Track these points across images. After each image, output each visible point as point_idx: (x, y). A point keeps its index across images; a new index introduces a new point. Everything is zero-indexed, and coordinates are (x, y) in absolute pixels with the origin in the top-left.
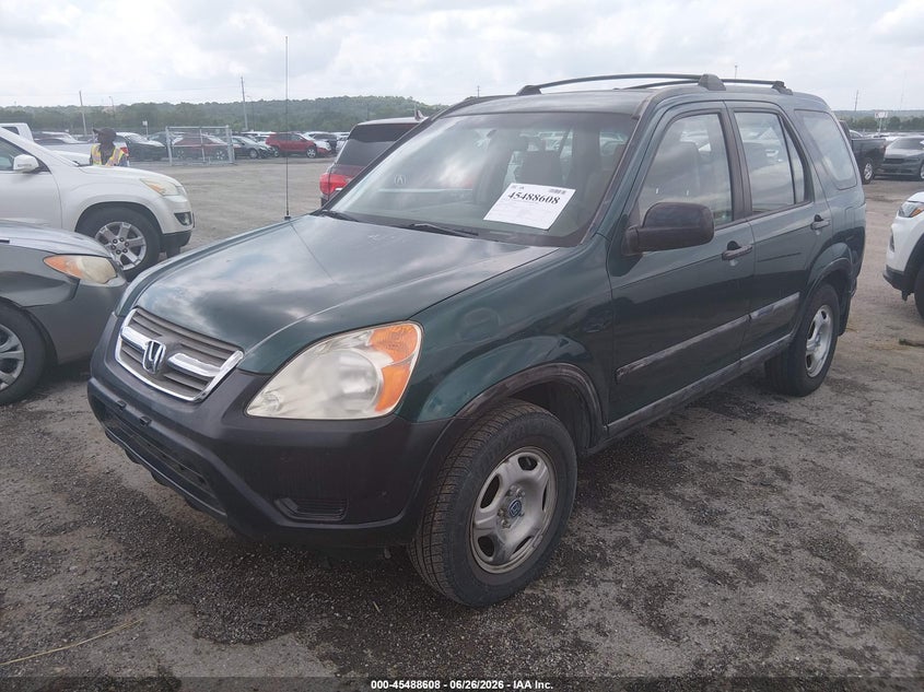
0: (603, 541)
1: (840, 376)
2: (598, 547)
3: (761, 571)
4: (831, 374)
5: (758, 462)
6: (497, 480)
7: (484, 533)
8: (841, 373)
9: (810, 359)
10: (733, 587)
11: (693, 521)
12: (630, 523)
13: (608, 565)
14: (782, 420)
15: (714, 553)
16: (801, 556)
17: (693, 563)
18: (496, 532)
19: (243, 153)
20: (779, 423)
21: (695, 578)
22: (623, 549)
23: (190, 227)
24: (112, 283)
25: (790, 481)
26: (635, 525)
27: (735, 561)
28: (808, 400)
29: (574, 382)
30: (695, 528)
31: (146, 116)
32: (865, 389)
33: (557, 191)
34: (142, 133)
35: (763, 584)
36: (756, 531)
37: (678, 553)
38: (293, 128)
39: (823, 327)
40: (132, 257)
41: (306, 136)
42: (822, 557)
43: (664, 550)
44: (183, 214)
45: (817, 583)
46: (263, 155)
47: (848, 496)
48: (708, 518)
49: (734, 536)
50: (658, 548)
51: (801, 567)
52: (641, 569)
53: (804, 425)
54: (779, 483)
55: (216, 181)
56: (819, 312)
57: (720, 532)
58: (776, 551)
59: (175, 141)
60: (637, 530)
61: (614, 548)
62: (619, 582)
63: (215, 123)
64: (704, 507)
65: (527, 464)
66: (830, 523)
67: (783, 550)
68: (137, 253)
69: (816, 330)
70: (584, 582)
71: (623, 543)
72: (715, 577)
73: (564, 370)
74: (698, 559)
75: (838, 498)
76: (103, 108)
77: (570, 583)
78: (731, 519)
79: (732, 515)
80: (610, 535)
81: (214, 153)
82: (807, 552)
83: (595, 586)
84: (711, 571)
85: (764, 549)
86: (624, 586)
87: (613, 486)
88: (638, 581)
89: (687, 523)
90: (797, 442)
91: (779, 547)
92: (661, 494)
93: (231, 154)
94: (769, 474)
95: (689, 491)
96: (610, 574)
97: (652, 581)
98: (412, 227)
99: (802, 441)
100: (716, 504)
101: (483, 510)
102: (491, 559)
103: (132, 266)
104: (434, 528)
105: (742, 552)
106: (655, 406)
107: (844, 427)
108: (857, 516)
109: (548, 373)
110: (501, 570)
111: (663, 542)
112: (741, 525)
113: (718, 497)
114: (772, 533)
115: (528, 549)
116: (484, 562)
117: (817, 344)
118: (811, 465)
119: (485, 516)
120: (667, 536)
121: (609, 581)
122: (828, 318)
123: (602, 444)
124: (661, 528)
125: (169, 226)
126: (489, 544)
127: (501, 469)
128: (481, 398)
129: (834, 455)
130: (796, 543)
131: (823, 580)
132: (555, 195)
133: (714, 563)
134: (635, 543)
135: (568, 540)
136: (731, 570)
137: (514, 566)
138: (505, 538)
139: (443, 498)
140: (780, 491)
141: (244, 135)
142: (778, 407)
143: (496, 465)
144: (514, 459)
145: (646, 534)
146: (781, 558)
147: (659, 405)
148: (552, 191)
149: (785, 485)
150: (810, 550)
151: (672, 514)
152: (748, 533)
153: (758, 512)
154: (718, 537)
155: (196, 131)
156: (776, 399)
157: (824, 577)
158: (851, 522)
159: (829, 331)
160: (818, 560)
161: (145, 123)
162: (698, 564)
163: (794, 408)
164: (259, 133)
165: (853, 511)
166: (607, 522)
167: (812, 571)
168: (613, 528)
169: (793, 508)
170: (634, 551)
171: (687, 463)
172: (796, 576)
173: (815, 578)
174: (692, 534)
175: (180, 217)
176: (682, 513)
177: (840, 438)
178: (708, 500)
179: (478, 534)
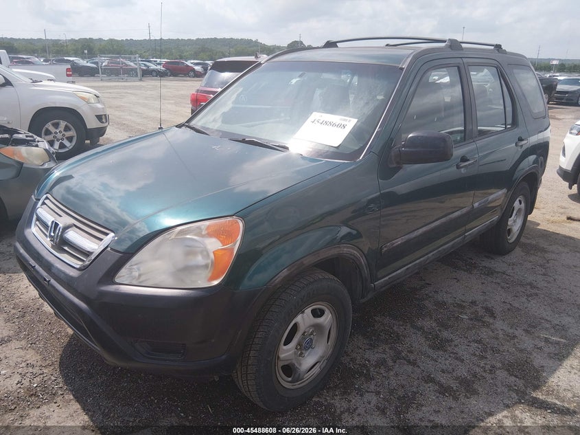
0: (369, 361)
1: (528, 241)
2: (364, 365)
3: (475, 386)
4: (523, 240)
5: (473, 303)
6: (296, 326)
7: (286, 363)
8: (529, 239)
9: (510, 231)
10: (456, 399)
11: (430, 346)
12: (387, 348)
13: (371, 379)
14: (490, 272)
15: (443, 371)
16: (501, 374)
17: (429, 379)
18: (294, 362)
19: (147, 73)
20: (488, 275)
21: (430, 391)
22: (382, 367)
23: (106, 125)
24: (46, 166)
25: (495, 317)
26: (390, 349)
27: (457, 378)
28: (507, 258)
29: (352, 257)
30: (430, 352)
31: (87, 47)
32: (544, 250)
33: (345, 120)
34: (83, 58)
35: (476, 396)
36: (472, 354)
37: (418, 371)
38: (181, 58)
39: (519, 210)
40: (66, 143)
41: (189, 63)
42: (516, 376)
43: (410, 368)
44: (102, 115)
45: (512, 396)
46: (160, 74)
47: (533, 330)
48: (440, 344)
49: (457, 359)
50: (405, 367)
51: (502, 383)
52: (394, 383)
53: (504, 276)
54: (487, 319)
55: (129, 91)
56: (518, 200)
57: (447, 356)
58: (485, 371)
59: (104, 64)
60: (392, 352)
61: (376, 366)
62: (378, 393)
63: (131, 53)
64: (437, 337)
65: (317, 313)
66: (521, 351)
67: (491, 370)
68: (71, 141)
69: (515, 212)
70: (354, 393)
71: (381, 363)
72: (444, 390)
73: (345, 249)
74: (432, 376)
75: (526, 331)
76: (60, 40)
77: (345, 393)
78: (455, 346)
79: (456, 342)
80: (373, 356)
81: (129, 73)
82: (506, 372)
83: (361, 395)
84: (441, 386)
85: (478, 370)
86: (382, 396)
87: (377, 319)
88: (392, 392)
89: (425, 348)
90: (499, 289)
91: (488, 367)
92: (409, 325)
93: (139, 73)
94: (481, 312)
95: (428, 323)
96: (372, 387)
97: (401, 393)
98: (244, 141)
99: (502, 288)
100: (445, 334)
101: (285, 347)
102: (290, 379)
103: (67, 150)
104: (250, 362)
105: (462, 371)
106: (407, 269)
107: (530, 278)
108: (540, 345)
109: (333, 252)
110: (297, 385)
111: (409, 362)
112: (462, 351)
113: (447, 329)
114: (483, 357)
115: (316, 370)
116: (285, 382)
117: (515, 221)
118: (509, 306)
119: (287, 352)
120: (412, 357)
121: (372, 392)
122: (523, 205)
123: (370, 296)
124: (408, 351)
125: (92, 123)
126: (289, 370)
127: (299, 319)
128: (285, 273)
129: (524, 299)
130: (499, 365)
131: (517, 394)
132: (343, 123)
133: (443, 379)
134: (390, 363)
135: (345, 360)
136: (454, 385)
137: (307, 382)
138: (300, 365)
139: (256, 340)
140: (488, 325)
141: (148, 61)
142: (487, 263)
143: (295, 316)
144: (308, 311)
145: (397, 357)
146: (488, 376)
147: (409, 268)
148: (341, 120)
149: (491, 321)
150: (508, 370)
151: (416, 341)
152: (466, 356)
153: (473, 341)
154: (446, 359)
155: (118, 58)
156: (486, 257)
157: (517, 392)
158: (536, 350)
159: (523, 213)
160: (513, 379)
161: (86, 51)
162: (432, 380)
163: (498, 264)
164: (158, 60)
165: (537, 342)
166: (372, 346)
167: (509, 387)
168: (376, 350)
169: (497, 339)
170: (389, 369)
171: (427, 303)
172: (499, 390)
173: (511, 392)
174: (429, 357)
175: (99, 118)
176: (422, 340)
177: (529, 287)
178: (440, 331)
179: (281, 364)
